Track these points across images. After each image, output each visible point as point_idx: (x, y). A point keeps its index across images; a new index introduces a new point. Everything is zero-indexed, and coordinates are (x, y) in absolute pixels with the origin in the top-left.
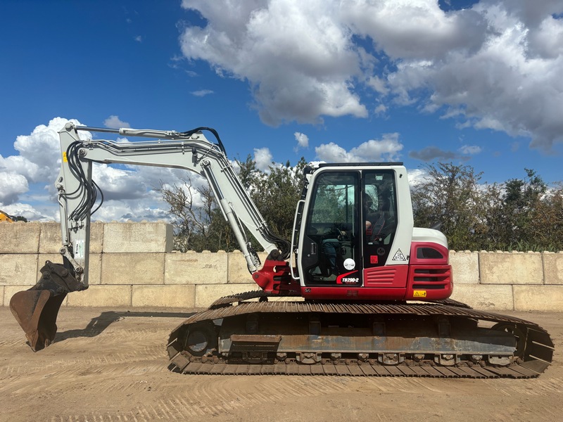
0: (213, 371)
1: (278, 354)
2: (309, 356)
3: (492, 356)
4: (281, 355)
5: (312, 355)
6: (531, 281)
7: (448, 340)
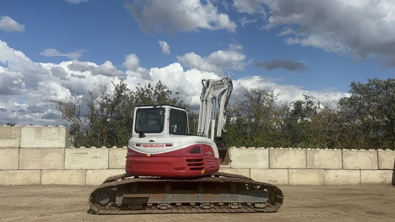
0: (113, 213)
1: (148, 204)
2: (164, 205)
3: (256, 203)
4: (150, 205)
5: (166, 204)
6: (299, 167)
7: (235, 195)
